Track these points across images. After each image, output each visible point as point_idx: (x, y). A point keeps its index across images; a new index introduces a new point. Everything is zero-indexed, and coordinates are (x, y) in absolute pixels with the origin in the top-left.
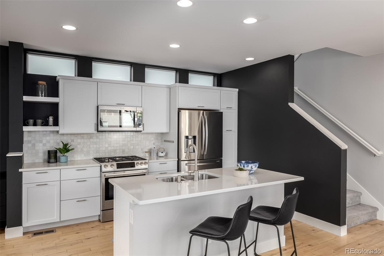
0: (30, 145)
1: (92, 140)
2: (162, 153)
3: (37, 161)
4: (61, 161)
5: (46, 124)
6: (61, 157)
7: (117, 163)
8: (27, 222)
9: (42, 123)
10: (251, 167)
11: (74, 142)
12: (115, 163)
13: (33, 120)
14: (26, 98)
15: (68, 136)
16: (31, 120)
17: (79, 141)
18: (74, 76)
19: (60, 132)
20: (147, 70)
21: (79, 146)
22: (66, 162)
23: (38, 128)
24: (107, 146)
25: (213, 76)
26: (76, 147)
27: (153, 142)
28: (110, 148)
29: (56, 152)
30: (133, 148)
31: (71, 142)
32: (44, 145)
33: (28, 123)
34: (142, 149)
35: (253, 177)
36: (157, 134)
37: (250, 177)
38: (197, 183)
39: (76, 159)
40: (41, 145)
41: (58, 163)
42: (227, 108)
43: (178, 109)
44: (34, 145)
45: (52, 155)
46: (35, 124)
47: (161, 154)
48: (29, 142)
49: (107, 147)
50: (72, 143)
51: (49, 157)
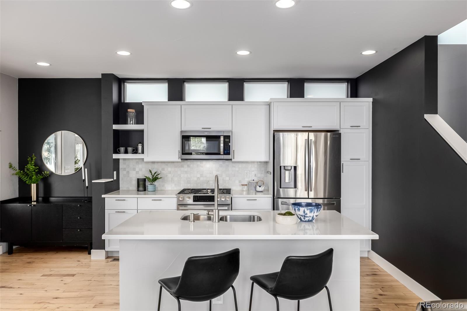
0: (125, 172)
1: (182, 169)
2: (260, 186)
3: (131, 188)
4: (148, 190)
5: (135, 151)
6: (148, 186)
7: (194, 196)
8: (109, 247)
9: (133, 150)
10: (303, 211)
11: (164, 170)
12: (192, 196)
13: (124, 148)
14: (115, 127)
15: (159, 164)
16: (122, 148)
17: (169, 169)
18: (167, 101)
19: (145, 160)
20: (247, 85)
21: (169, 175)
22: (154, 191)
23: (130, 156)
24: (199, 176)
25: (347, 83)
26: (166, 176)
27: (253, 173)
28: (202, 179)
29: (144, 180)
30: (229, 180)
31: (162, 170)
32: (137, 172)
33: (119, 150)
34: (240, 182)
35: (309, 226)
36: (259, 163)
37: (306, 226)
38: (217, 225)
39: (166, 189)
40: (134, 172)
41: (146, 192)
42: (351, 128)
43: (274, 131)
44: (128, 172)
45: (141, 183)
46: (126, 152)
47: (258, 189)
48: (125, 169)
49: (199, 178)
50: (163, 172)
51: (138, 186)
